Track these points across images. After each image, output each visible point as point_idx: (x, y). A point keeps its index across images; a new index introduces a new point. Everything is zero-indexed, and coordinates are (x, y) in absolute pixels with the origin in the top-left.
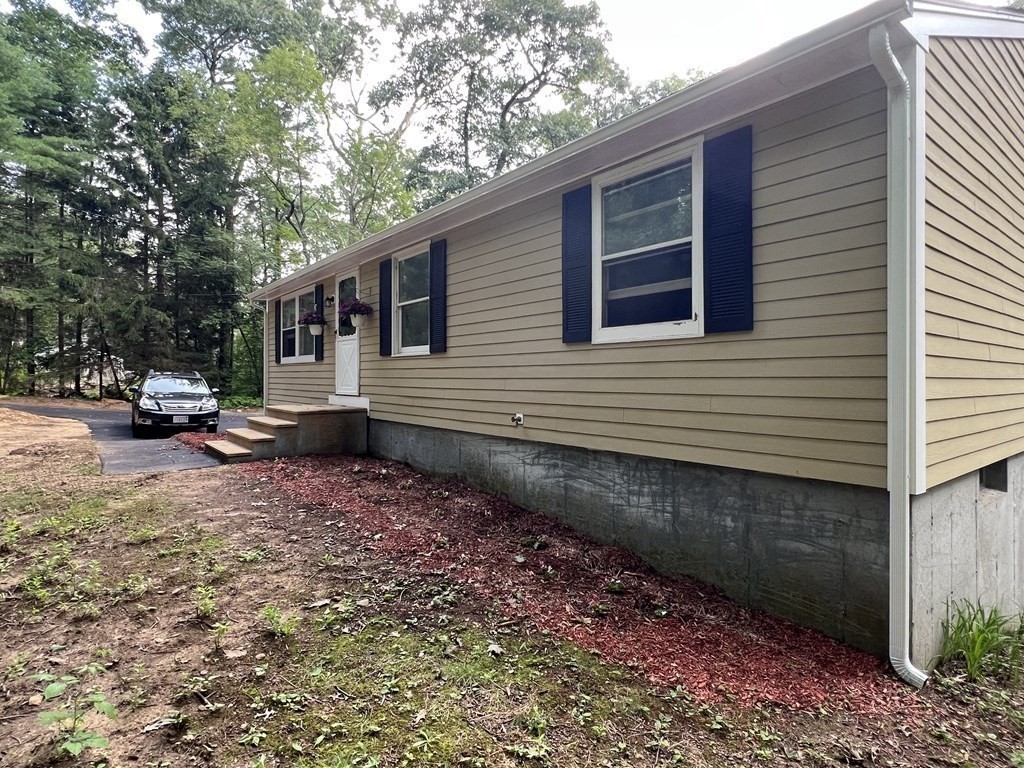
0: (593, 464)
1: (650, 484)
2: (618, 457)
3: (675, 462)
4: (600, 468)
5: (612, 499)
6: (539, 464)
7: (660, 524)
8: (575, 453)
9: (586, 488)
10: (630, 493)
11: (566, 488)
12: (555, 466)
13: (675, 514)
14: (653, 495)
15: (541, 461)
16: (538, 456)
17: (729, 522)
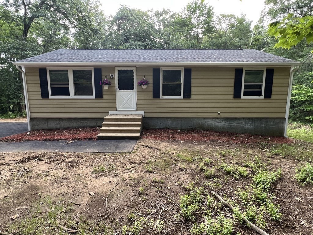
0: (237, 120)
1: (250, 122)
2: (244, 118)
3: (255, 118)
4: (239, 121)
5: (242, 125)
6: (222, 122)
7: (252, 128)
8: (233, 119)
9: (235, 125)
10: (246, 124)
11: (230, 126)
12: (228, 122)
13: (254, 126)
14: (250, 124)
15: (223, 121)
16: (223, 120)
17: (264, 125)
